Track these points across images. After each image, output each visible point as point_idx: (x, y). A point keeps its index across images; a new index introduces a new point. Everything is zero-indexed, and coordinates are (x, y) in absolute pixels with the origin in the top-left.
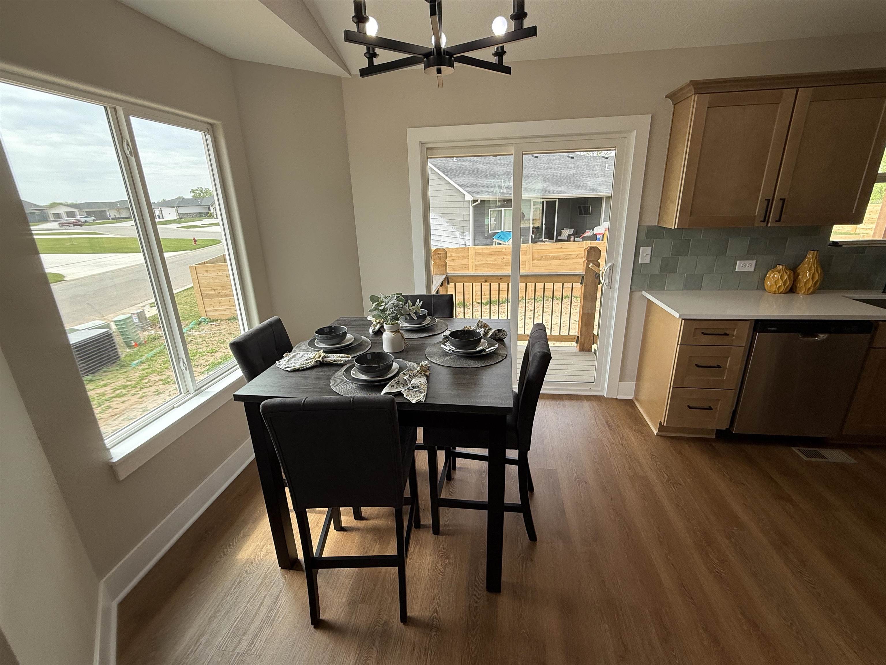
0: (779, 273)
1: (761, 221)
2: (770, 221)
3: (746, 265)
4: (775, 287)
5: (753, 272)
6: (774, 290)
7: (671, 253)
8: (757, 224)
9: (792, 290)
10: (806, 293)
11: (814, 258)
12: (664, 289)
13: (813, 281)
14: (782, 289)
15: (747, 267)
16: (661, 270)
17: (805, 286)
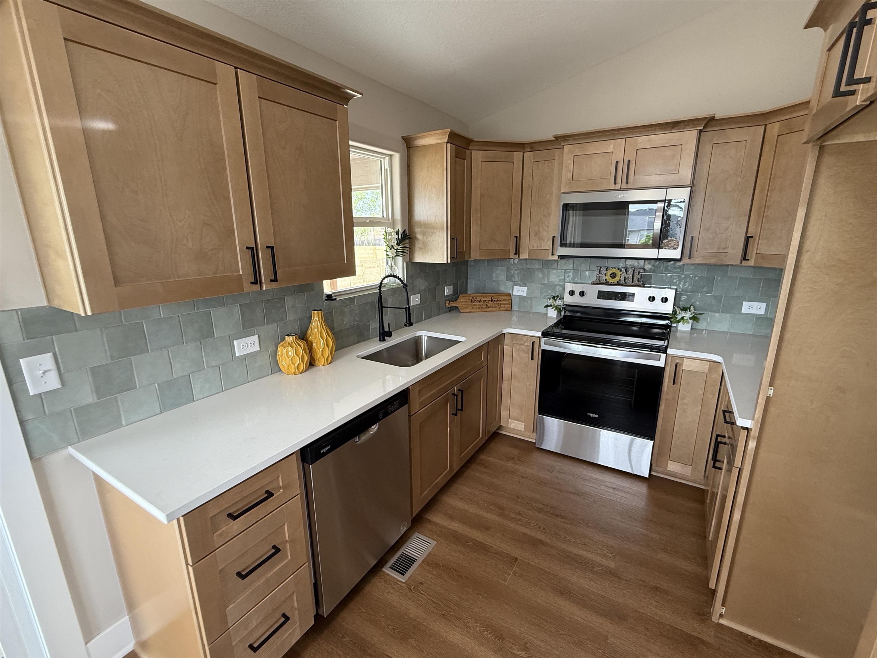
0: (292, 347)
1: (252, 283)
2: (263, 280)
3: (248, 345)
4: (293, 366)
5: (260, 351)
6: (293, 371)
7: (108, 354)
8: (248, 288)
9: (312, 364)
10: (326, 363)
11: (321, 320)
12: (120, 426)
13: (328, 348)
14: (302, 367)
15: (249, 346)
16: (98, 391)
17: (322, 355)
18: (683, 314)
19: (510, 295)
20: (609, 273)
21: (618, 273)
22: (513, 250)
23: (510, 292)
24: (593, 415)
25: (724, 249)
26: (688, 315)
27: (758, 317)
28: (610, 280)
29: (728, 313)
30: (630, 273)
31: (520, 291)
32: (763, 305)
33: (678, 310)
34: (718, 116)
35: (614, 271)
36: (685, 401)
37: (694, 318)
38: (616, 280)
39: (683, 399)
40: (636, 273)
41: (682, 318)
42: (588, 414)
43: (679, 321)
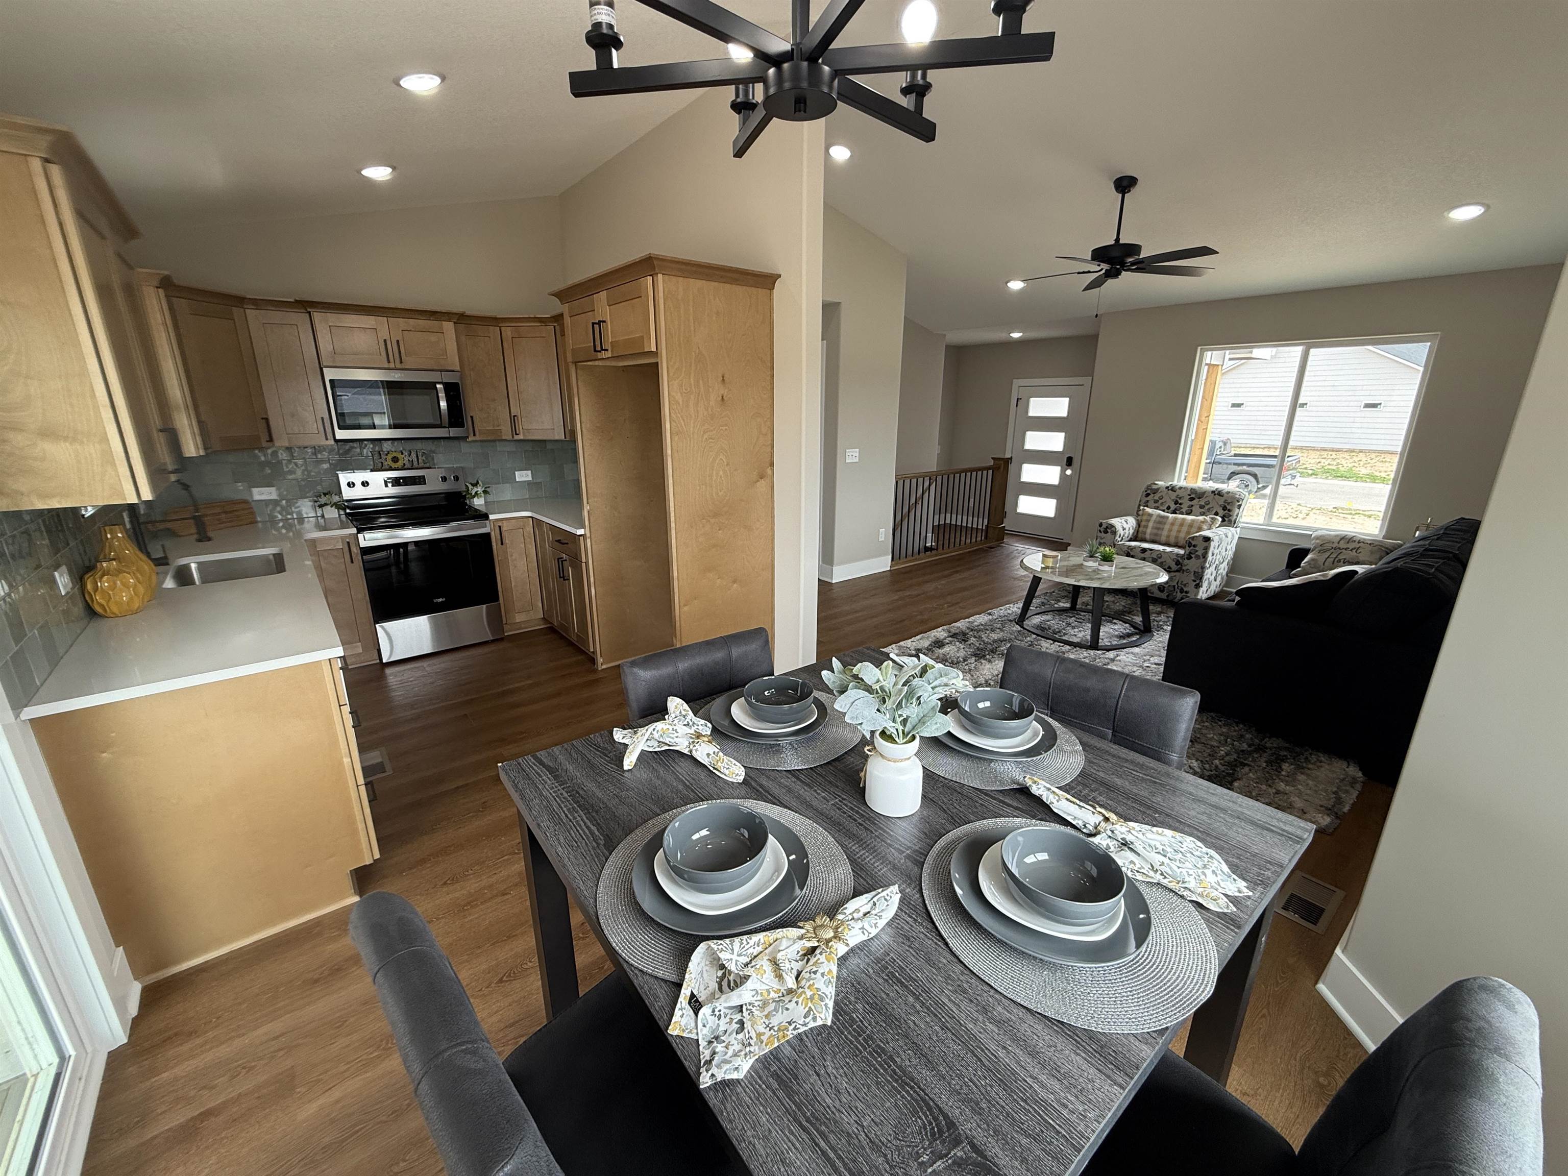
18: (475, 489)
19: (245, 502)
20: (390, 457)
21: (400, 456)
22: (264, 437)
23: (248, 498)
24: (440, 600)
25: (498, 426)
26: (480, 489)
27: (528, 483)
28: (394, 465)
29: (507, 483)
30: (414, 455)
31: (261, 494)
32: (529, 473)
33: (470, 487)
34: (468, 313)
35: (395, 454)
36: (514, 557)
37: (485, 492)
38: (400, 464)
39: (512, 556)
40: (420, 454)
41: (476, 493)
42: (435, 601)
43: (474, 497)
